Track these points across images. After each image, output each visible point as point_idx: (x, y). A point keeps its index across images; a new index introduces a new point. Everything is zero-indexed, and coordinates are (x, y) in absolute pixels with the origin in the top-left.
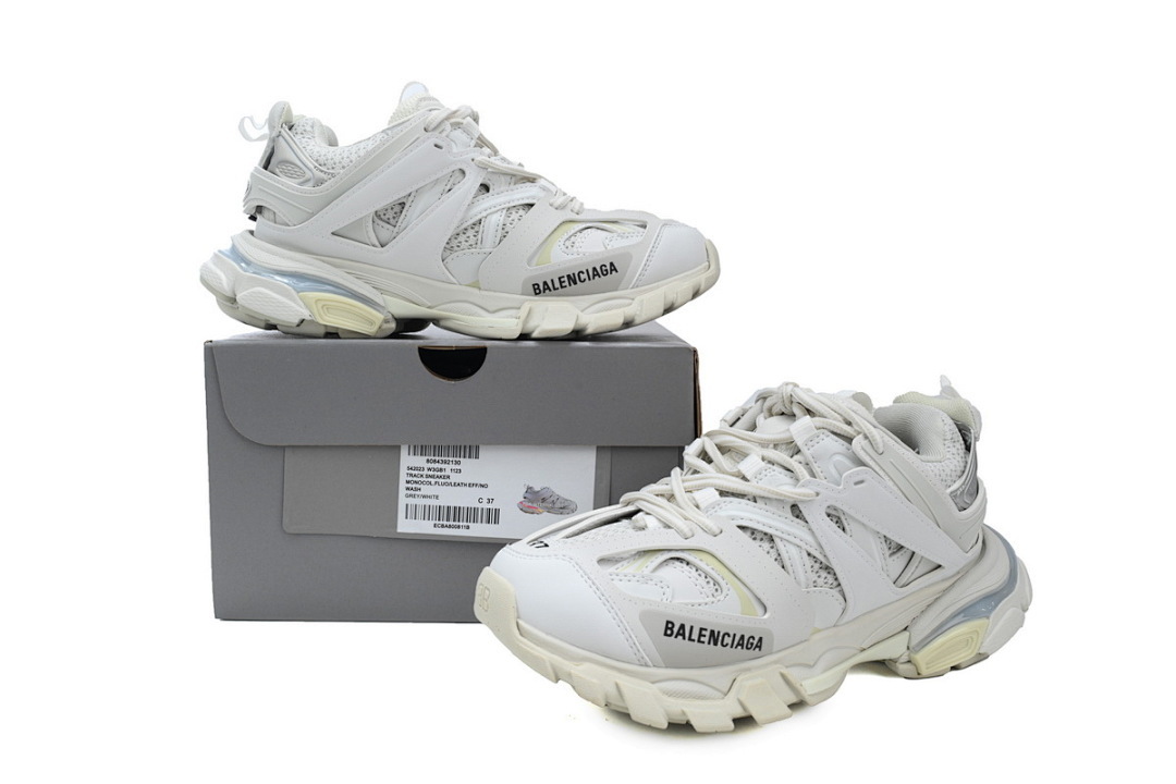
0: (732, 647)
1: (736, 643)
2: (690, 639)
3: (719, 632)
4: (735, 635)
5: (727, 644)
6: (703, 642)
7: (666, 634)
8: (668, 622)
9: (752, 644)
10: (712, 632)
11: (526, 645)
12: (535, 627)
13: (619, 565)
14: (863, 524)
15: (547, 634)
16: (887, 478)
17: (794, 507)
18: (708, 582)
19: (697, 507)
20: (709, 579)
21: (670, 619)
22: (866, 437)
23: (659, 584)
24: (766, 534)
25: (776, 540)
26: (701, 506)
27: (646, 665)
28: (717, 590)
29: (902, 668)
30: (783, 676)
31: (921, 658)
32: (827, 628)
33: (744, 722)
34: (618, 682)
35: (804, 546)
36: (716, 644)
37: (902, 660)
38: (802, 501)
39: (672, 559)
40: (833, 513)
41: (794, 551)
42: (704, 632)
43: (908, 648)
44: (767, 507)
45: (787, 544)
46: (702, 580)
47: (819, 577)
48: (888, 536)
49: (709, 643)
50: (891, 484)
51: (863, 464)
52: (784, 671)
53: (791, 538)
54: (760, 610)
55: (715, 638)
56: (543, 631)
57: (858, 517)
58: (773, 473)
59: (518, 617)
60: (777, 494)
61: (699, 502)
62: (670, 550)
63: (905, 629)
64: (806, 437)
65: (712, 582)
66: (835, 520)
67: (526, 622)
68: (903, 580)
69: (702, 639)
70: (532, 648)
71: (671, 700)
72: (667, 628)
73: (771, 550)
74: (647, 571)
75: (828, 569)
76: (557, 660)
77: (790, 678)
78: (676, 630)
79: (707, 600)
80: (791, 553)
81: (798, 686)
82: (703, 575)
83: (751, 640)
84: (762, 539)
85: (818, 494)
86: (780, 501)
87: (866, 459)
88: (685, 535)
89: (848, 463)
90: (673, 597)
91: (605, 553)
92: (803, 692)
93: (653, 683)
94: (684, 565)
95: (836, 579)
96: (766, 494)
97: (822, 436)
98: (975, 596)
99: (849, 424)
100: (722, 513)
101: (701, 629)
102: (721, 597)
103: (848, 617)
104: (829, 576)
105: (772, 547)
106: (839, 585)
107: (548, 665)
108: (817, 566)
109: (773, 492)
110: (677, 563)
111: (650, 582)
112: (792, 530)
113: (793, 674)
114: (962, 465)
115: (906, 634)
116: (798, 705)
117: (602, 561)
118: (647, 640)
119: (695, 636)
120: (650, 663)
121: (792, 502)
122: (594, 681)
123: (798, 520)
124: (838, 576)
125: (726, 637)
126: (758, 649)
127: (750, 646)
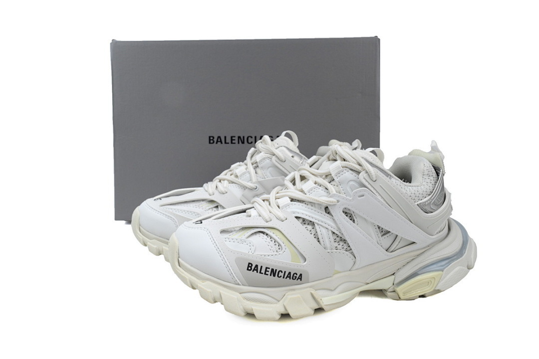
0: (283, 278)
1: (285, 277)
2: (260, 273)
4: (285, 272)
5: (281, 276)
6: (268, 275)
7: (248, 269)
8: (249, 264)
9: (296, 277)
10: (272, 270)
11: (179, 270)
12: (186, 263)
13: (231, 234)
14: (365, 219)
15: (192, 266)
16: (377, 194)
17: (326, 208)
18: (275, 245)
19: (279, 207)
20: (277, 243)
21: (250, 262)
22: (367, 172)
23: (249, 244)
24: (311, 221)
25: (316, 225)
26: (280, 206)
27: (239, 284)
28: (279, 249)
29: (389, 294)
30: (312, 295)
31: (400, 289)
32: (345, 271)
33: (285, 316)
34: (221, 291)
35: (330, 228)
36: (274, 276)
37: (389, 290)
38: (330, 205)
39: (260, 232)
40: (348, 211)
41: (324, 230)
42: (268, 270)
43: (393, 284)
44: (312, 208)
45: (321, 227)
46: (272, 243)
47: (339, 244)
48: (380, 225)
49: (271, 275)
50: (379, 198)
51: (365, 187)
52: (313, 292)
53: (323, 224)
54: (302, 260)
55: (274, 272)
56: (190, 265)
57: (361, 214)
58: (318, 190)
59: (179, 257)
60: (318, 201)
61: (279, 204)
62: (257, 228)
63: (393, 274)
64: (337, 171)
65: (277, 245)
66: (349, 215)
67: (182, 260)
68: (392, 249)
69: (267, 273)
70: (182, 273)
71: (248, 302)
72: (248, 266)
73: (312, 230)
74: (244, 237)
75: (345, 241)
76: (194, 279)
77: (315, 295)
78: (253, 268)
79: (273, 253)
80: (322, 232)
81: (319, 300)
82: (273, 241)
83: (295, 275)
84: (308, 224)
85: (338, 201)
86: (320, 205)
87: (366, 184)
88: (266, 220)
89: (357, 185)
90: (255, 251)
91: (224, 228)
92: (321, 303)
93: (240, 293)
94: (265, 236)
95: (349, 246)
96: (311, 201)
97: (345, 171)
98: (436, 259)
99: (360, 165)
100: (289, 210)
101: (267, 268)
102: (281, 252)
103: (356, 266)
104: (345, 245)
105: (313, 228)
106: (351, 249)
107: (188, 281)
108: (338, 239)
109: (317, 200)
110: (262, 234)
111: (244, 243)
112: (323, 220)
113: (317, 294)
114: (432, 188)
115: (393, 276)
116: (319, 310)
117: (223, 232)
118: (239, 272)
119: (263, 271)
120: (240, 283)
121: (325, 205)
122: (209, 290)
123: (328, 215)
124: (350, 245)
125: (280, 272)
126: (299, 280)
127: (294, 278)
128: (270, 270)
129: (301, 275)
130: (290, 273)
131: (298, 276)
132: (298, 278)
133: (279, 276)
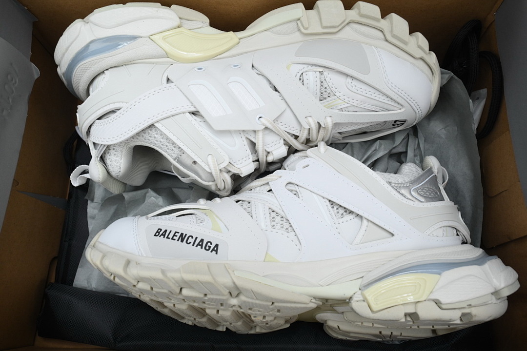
0: (193, 245)
1: (196, 244)
2: (167, 238)
3: (186, 235)
4: (196, 238)
5: (190, 243)
6: (175, 240)
7: (155, 235)
8: (159, 228)
9: (210, 247)
10: (182, 234)
25: (252, 203)
35: (267, 204)
36: (182, 241)
38: (271, 181)
42: (176, 234)
43: (360, 289)
45: (257, 204)
49: (178, 240)
55: (182, 237)
68: (357, 241)
69: (175, 238)
72: (157, 232)
78: (161, 232)
83: (209, 244)
85: (281, 177)
101: (176, 232)
124: (292, 224)
125: (190, 238)
126: (214, 252)
127: (207, 248)
128: (179, 235)
129: (217, 246)
130: (202, 240)
131: (212, 247)
132: (213, 250)
133: (188, 242)
